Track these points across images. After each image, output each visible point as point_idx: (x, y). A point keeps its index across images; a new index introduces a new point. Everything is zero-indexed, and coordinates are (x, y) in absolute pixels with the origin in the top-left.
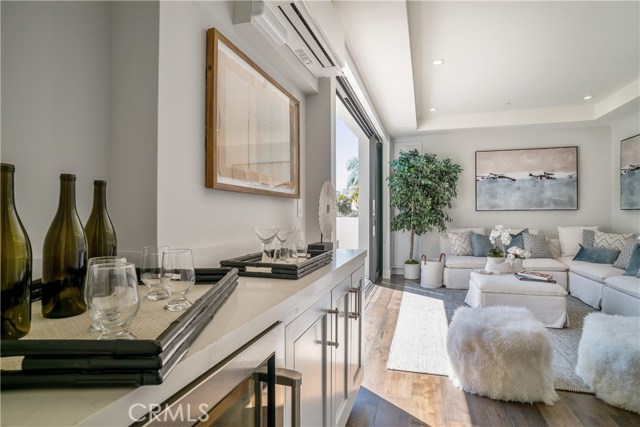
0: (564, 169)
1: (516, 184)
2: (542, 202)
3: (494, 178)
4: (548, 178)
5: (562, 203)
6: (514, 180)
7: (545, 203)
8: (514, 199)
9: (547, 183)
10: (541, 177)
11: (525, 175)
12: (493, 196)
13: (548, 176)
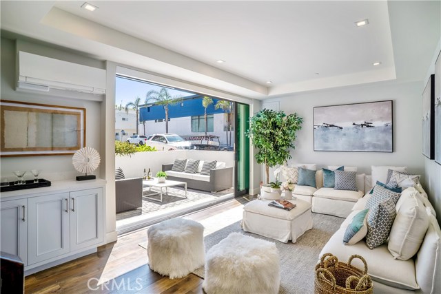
0: (381, 119)
1: (342, 131)
2: (363, 145)
3: (327, 127)
4: (368, 126)
5: (379, 146)
6: (341, 128)
7: (366, 146)
8: (341, 142)
9: (367, 130)
10: (362, 125)
11: (350, 124)
12: (326, 141)
13: (367, 125)
